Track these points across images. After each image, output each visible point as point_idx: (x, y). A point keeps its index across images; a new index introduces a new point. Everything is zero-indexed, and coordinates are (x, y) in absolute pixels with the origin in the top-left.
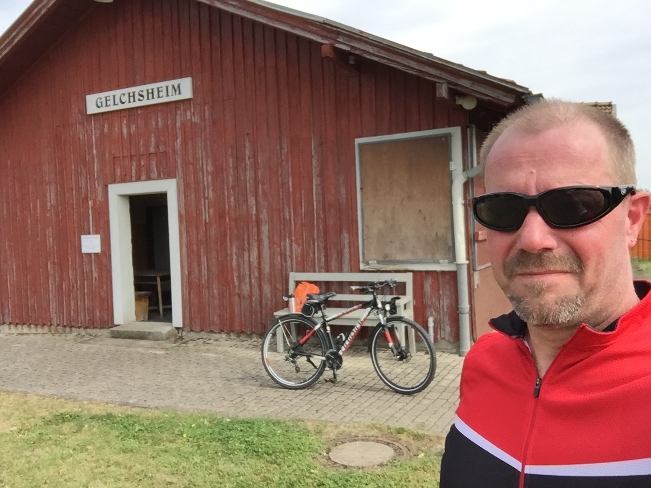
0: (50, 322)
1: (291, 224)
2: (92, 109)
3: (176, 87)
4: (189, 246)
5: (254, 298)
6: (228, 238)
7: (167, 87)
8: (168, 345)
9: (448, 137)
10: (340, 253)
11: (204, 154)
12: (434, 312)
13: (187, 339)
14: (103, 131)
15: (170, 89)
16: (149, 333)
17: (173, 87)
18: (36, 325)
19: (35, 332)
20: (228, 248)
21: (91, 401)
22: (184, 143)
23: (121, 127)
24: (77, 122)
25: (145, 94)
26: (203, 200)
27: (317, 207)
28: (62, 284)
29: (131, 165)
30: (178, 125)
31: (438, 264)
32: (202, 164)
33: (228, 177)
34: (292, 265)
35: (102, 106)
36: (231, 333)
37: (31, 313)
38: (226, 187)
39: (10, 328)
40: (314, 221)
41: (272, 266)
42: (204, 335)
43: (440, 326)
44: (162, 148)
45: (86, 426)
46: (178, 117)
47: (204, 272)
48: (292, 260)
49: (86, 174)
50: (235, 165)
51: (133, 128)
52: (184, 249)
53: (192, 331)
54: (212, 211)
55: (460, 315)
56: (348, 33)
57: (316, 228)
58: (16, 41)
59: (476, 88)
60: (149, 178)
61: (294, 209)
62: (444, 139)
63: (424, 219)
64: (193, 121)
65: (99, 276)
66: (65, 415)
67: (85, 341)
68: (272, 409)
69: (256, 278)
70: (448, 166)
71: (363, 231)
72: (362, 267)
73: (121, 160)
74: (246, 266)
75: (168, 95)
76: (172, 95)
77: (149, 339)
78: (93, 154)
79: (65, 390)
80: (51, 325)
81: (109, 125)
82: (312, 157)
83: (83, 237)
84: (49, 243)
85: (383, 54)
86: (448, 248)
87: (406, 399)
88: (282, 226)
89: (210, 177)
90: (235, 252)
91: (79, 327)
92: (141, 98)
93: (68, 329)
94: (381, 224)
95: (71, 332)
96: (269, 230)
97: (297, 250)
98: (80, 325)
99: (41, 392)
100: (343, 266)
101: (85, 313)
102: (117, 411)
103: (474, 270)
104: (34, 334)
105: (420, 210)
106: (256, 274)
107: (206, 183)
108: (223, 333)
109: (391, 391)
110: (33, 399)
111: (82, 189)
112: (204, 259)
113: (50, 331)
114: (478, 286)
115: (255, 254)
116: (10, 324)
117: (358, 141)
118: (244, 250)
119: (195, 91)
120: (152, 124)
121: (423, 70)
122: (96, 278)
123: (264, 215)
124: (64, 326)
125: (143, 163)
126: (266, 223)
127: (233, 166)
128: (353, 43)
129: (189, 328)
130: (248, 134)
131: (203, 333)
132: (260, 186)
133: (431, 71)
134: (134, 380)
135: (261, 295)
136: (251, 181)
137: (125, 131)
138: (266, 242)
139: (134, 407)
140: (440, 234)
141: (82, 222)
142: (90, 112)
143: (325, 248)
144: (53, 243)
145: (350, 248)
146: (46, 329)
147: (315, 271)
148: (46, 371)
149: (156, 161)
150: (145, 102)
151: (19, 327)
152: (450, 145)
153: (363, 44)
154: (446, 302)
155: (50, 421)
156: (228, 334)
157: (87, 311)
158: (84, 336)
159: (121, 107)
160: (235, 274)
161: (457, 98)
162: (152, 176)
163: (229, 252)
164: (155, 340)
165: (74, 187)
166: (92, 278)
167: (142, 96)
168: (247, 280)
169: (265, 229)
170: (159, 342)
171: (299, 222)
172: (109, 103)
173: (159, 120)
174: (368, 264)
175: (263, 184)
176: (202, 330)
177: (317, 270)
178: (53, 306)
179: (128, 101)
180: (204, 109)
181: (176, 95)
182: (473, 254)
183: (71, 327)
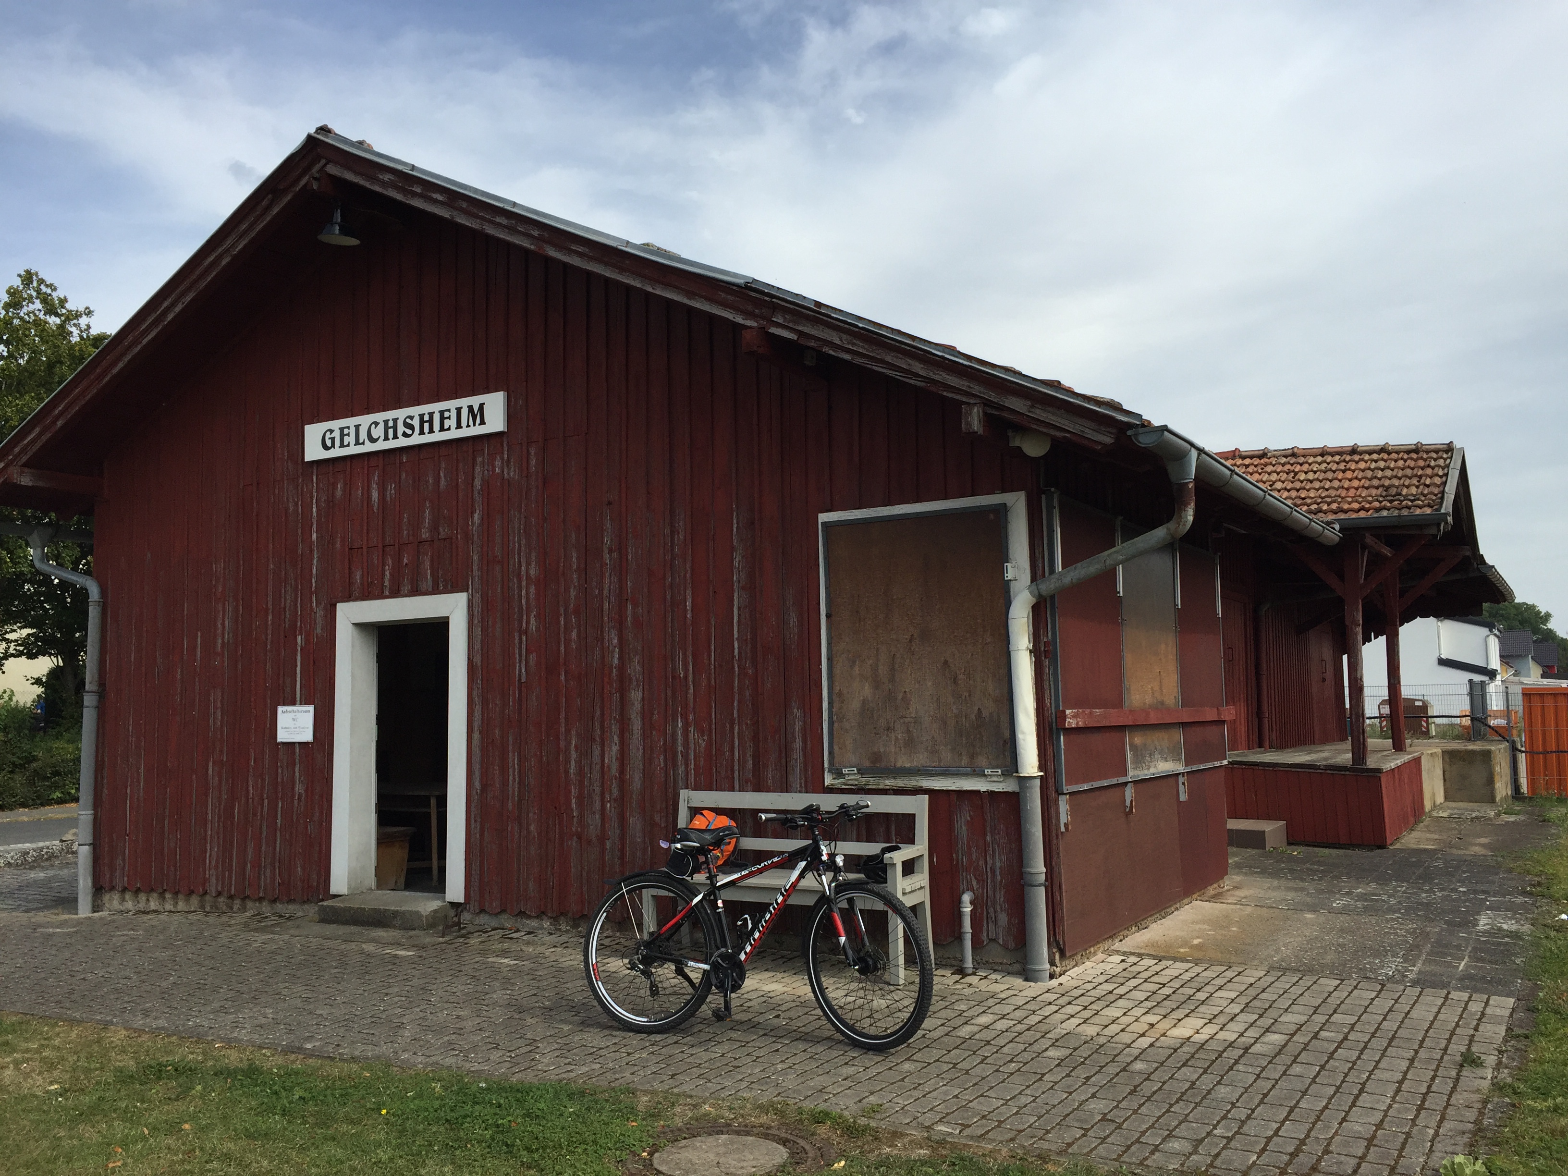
0: (204, 885)
1: (688, 689)
2: (313, 451)
3: (476, 409)
4: (485, 731)
5: (608, 844)
6: (563, 715)
7: (459, 410)
8: (428, 939)
9: (1002, 511)
10: (786, 750)
11: (523, 542)
12: (974, 883)
13: (470, 928)
14: (333, 495)
15: (465, 413)
16: (395, 914)
17: (471, 408)
18: (176, 894)
19: (173, 910)
20: (562, 737)
21: (229, 1043)
22: (487, 518)
23: (369, 487)
24: (285, 477)
25: (416, 423)
26: (516, 635)
27: (739, 653)
28: (233, 808)
29: (384, 565)
30: (477, 483)
31: (983, 779)
32: (520, 562)
33: (567, 590)
34: (687, 774)
35: (333, 445)
36: (562, 918)
37: (168, 867)
38: (562, 611)
39: (123, 900)
40: (733, 682)
41: (647, 775)
42: (507, 921)
43: (988, 913)
44: (444, 532)
45: (199, 1088)
46: (478, 469)
47: (513, 787)
48: (687, 765)
49: (296, 580)
50: (582, 566)
51: (391, 490)
52: (476, 736)
53: (482, 911)
54: (533, 657)
55: (1026, 889)
56: (792, 306)
57: (736, 696)
58: (170, 317)
59: (1040, 414)
60: (415, 592)
61: (694, 656)
62: (992, 516)
63: (955, 680)
64: (506, 476)
65: (306, 791)
66: (166, 1067)
67: (267, 926)
68: (585, 1069)
69: (615, 800)
70: (1002, 571)
71: (830, 703)
72: (828, 780)
73: (365, 553)
74: (596, 776)
75: (459, 426)
76: (468, 426)
77: (395, 927)
78: (312, 542)
79: (189, 1020)
80: (205, 893)
81: (345, 484)
82: (733, 549)
83: (280, 709)
84: (215, 723)
85: (861, 347)
86: (1002, 743)
87: (872, 1059)
88: (669, 693)
89: (532, 590)
90: (576, 746)
91: (260, 900)
92: (409, 432)
93: (237, 904)
94: (867, 690)
95: (244, 909)
96: (643, 699)
97: (698, 741)
98: (261, 895)
99: (139, 1022)
100: (791, 779)
101: (275, 869)
102: (272, 1062)
103: (1060, 793)
104: (170, 912)
105: (946, 662)
106: (615, 792)
107: (524, 602)
108: (544, 917)
109: (846, 1044)
110: (118, 1036)
111: (285, 612)
112: (513, 759)
113: (203, 907)
114: (1066, 825)
115: (615, 749)
116: (124, 890)
117: (823, 517)
118: (593, 740)
119: (511, 416)
120: (427, 482)
121: (936, 377)
122: (300, 795)
123: (635, 668)
124: (231, 897)
125: (405, 561)
126: (638, 685)
127: (578, 567)
128: (804, 326)
129: (477, 904)
130: (610, 503)
131: (505, 916)
132: (630, 607)
133: (953, 380)
134: (331, 1005)
135: (622, 838)
136: (613, 599)
137: (375, 495)
138: (637, 725)
139: (311, 1056)
140: (985, 713)
141: (281, 679)
142: (308, 458)
143: (755, 738)
144: (222, 722)
145: (805, 742)
146: (195, 901)
147: (732, 789)
148: (164, 984)
149: (432, 557)
150: (416, 439)
151: (142, 897)
152: (1006, 528)
153: (821, 327)
154: (1001, 860)
155: (132, 1076)
156: (555, 919)
157: (277, 865)
158: (266, 917)
159: (369, 447)
160: (574, 792)
161: (1010, 433)
162: (423, 586)
163: (562, 744)
164: (405, 929)
165: (270, 606)
166: (293, 796)
167: (412, 427)
168: (597, 805)
169: (636, 696)
170: (412, 933)
171: (704, 683)
172: (346, 440)
173: (442, 474)
174: (839, 774)
175: (635, 605)
176: (503, 911)
177: (737, 786)
178: (212, 852)
179: (382, 437)
180: (528, 453)
181: (474, 425)
182: (1056, 757)
183: (244, 899)
